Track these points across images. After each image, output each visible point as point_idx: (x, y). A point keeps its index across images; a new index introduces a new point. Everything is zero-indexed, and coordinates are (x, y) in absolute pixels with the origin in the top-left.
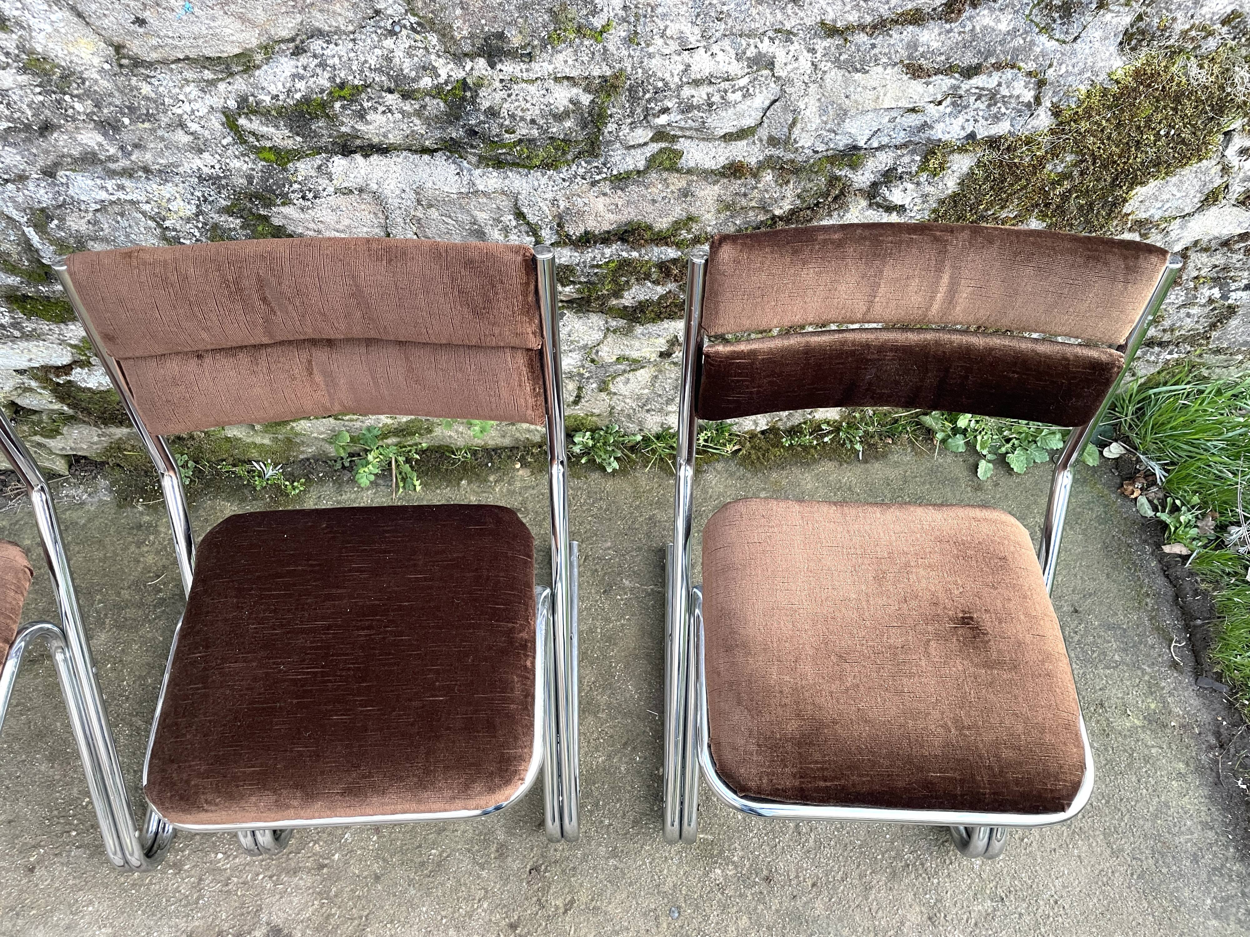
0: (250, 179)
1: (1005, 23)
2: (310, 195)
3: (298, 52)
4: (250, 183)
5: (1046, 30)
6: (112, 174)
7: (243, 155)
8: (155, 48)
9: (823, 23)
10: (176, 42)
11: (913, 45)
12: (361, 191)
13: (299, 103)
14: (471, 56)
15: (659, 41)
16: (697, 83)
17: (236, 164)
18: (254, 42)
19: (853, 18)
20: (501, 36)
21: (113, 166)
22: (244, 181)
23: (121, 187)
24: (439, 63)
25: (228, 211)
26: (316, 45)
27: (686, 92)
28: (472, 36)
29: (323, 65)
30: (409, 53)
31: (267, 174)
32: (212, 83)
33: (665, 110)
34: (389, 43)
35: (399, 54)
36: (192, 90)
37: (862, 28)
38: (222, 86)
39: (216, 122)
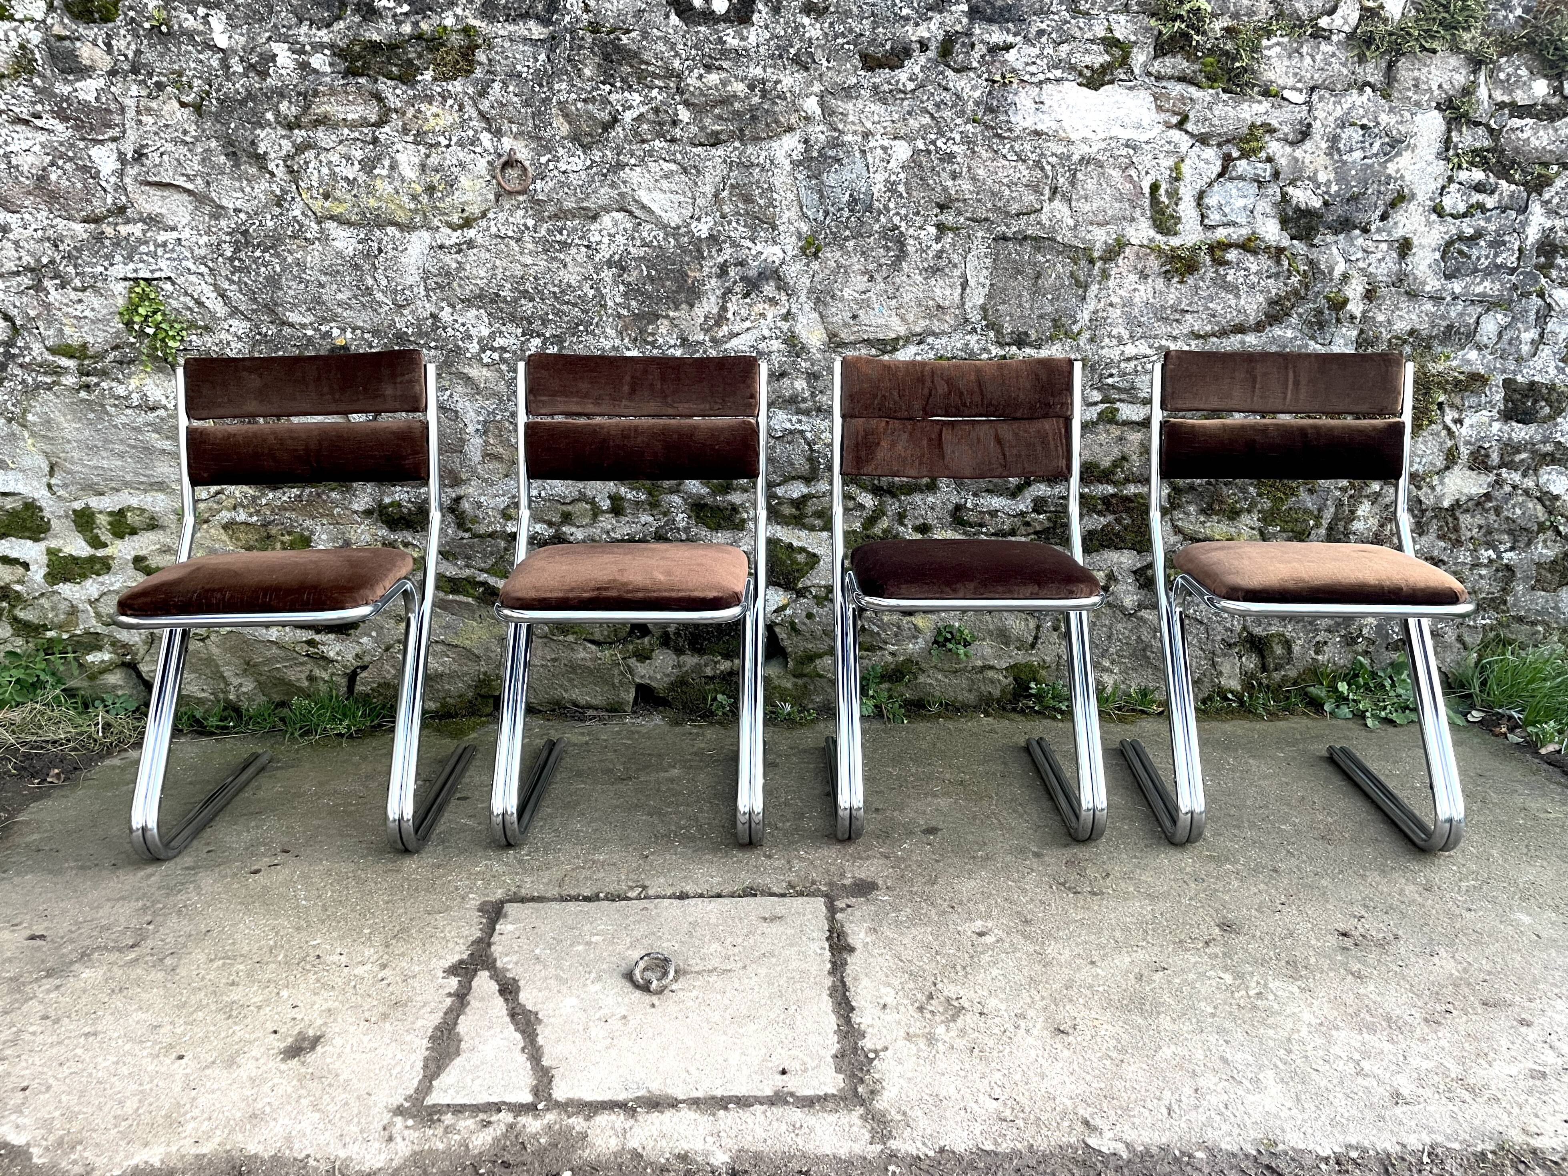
1: (1289, 334)
3: (920, 343)
5: (1313, 338)
6: (799, 412)
8: (854, 333)
9: (1192, 332)
10: (868, 328)
11: (1243, 342)
14: (1009, 344)
15: (1107, 340)
16: (1129, 360)
18: (902, 334)
19: (1208, 328)
20: (1026, 334)
21: (802, 405)
23: (800, 421)
24: (992, 348)
26: (930, 340)
27: (1123, 365)
28: (1013, 332)
29: (932, 349)
30: (978, 342)
33: (1111, 375)
34: (968, 337)
35: (973, 342)
37: (1214, 335)
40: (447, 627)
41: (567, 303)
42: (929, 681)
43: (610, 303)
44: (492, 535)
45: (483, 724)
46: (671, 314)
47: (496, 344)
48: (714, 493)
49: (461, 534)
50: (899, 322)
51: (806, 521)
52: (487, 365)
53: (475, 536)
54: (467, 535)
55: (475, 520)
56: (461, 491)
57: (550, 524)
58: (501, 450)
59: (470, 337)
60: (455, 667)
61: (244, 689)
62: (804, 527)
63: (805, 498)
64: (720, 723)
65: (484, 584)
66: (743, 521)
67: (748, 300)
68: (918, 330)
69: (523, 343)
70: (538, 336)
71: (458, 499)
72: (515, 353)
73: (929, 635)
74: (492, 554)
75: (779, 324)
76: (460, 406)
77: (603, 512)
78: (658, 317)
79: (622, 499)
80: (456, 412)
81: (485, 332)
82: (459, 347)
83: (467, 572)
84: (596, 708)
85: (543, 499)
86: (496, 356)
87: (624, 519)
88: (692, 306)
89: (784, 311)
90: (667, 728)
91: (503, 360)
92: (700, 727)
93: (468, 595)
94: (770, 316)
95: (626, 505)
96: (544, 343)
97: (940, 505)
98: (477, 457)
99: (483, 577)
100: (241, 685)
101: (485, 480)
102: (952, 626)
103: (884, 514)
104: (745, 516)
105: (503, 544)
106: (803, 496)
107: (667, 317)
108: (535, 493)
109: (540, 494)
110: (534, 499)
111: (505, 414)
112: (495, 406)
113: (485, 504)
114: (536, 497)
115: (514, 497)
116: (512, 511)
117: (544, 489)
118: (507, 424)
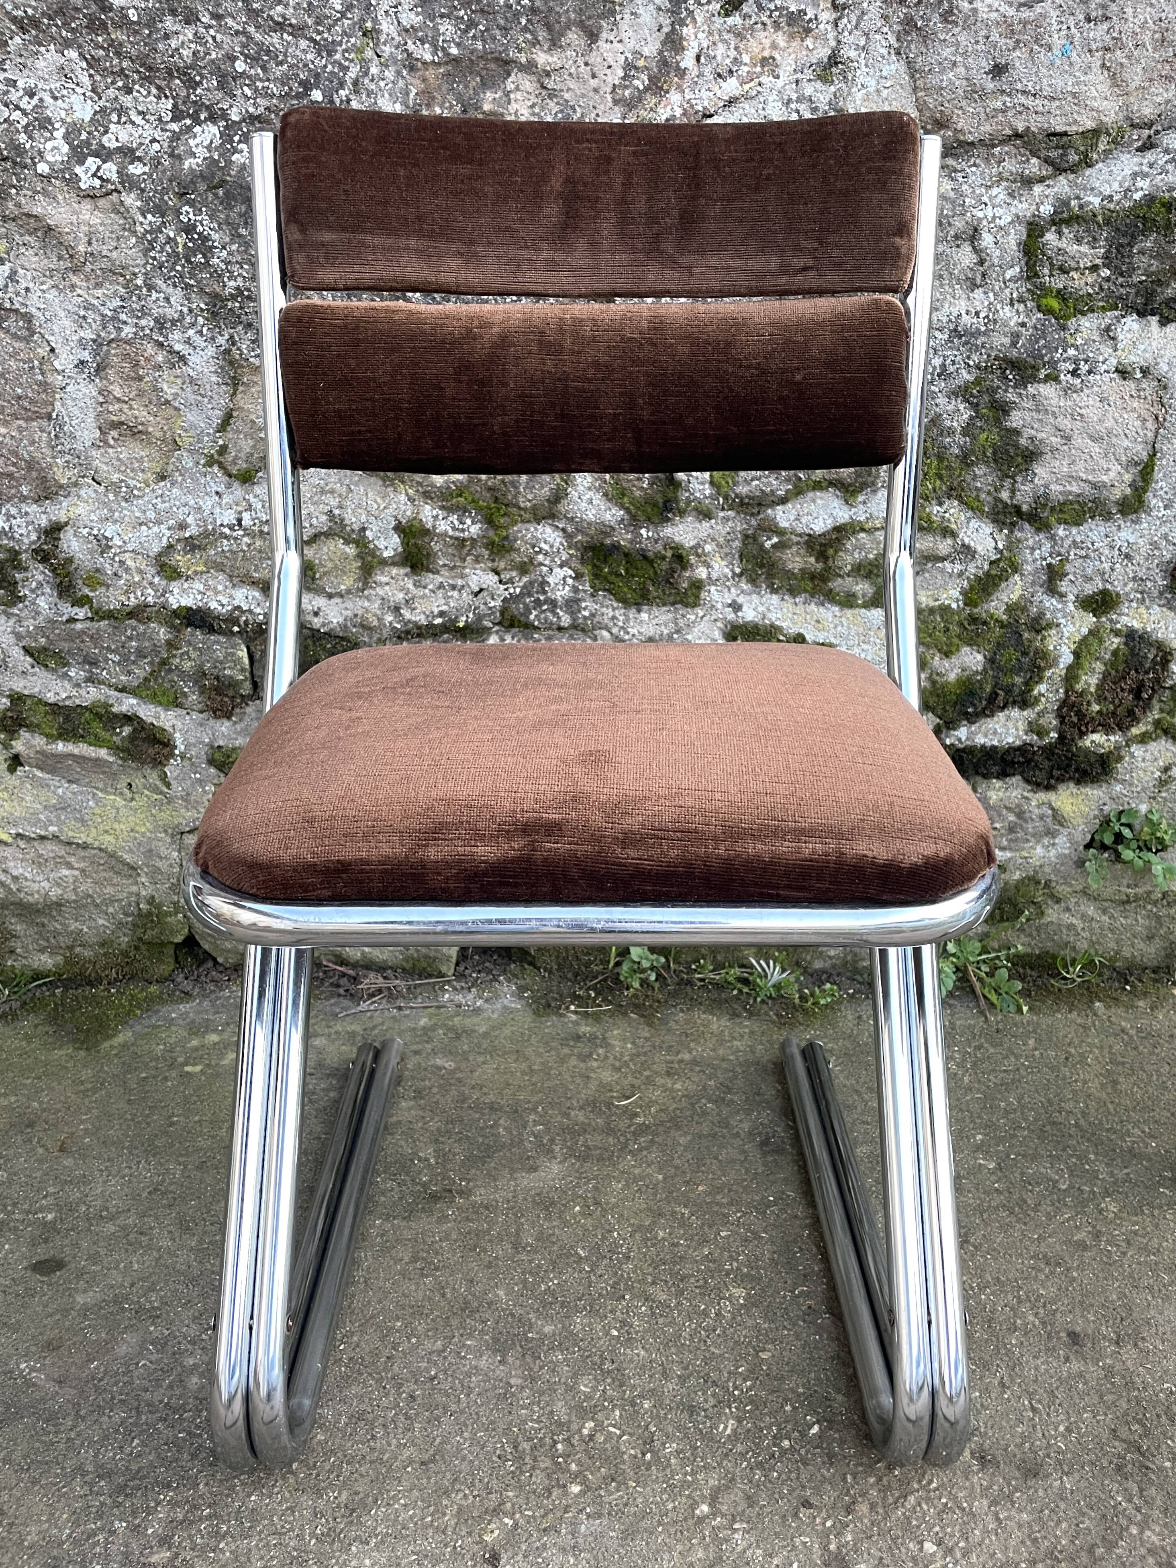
0: (1016, 336)
2: (1084, 368)
3: (1148, 146)
4: (1014, 344)
7: (1021, 300)
10: (1029, 102)
12: (1145, 371)
13: (1138, 205)
17: (1006, 312)
18: (1108, 120)
22: (1007, 341)
25: (963, 393)
26: (1172, 138)
31: (1040, 332)
32: (1028, 182)
36: (999, 192)
38: (1038, 189)
39: (1013, 240)
40: (63, 807)
41: (280, 26)
42: (1067, 918)
43: (387, 27)
44: (138, 613)
45: (151, 1003)
46: (542, 58)
47: (109, 142)
48: (634, 521)
49: (68, 610)
50: (1105, 88)
51: (836, 584)
52: (91, 196)
53: (99, 614)
54: (81, 613)
55: (95, 579)
56: (59, 511)
58: (143, 414)
59: (45, 124)
60: (86, 887)
62: (830, 597)
63: (841, 532)
64: (637, 1007)
65: (128, 719)
66: (698, 586)
67: (735, 20)
68: (1148, 111)
69: (176, 137)
70: (212, 118)
71: (54, 531)
72: (156, 162)
73: (1081, 832)
74: (141, 654)
75: (808, 90)
76: (34, 304)
77: (384, 562)
78: (506, 65)
79: (426, 532)
80: (28, 318)
81: (84, 111)
82: (19, 149)
83: (91, 695)
84: (381, 968)
85: (248, 532)
86: (110, 170)
87: (432, 580)
88: (593, 36)
89: (823, 53)
90: (527, 1019)
91: (128, 182)
92: (597, 1018)
93: (98, 742)
94: (787, 65)
95: (436, 546)
96: (226, 136)
97: (1145, 549)
98: (88, 433)
99: (128, 704)
101: (115, 487)
102: (1132, 812)
103: (1016, 568)
104: (702, 573)
105: (163, 634)
106: (838, 529)
107: (530, 67)
108: (229, 517)
109: (240, 521)
110: (227, 531)
111: (143, 322)
112: (117, 303)
113: (117, 542)
114: (231, 528)
115: (183, 526)
116: (180, 559)
117: (250, 508)
118: (150, 349)
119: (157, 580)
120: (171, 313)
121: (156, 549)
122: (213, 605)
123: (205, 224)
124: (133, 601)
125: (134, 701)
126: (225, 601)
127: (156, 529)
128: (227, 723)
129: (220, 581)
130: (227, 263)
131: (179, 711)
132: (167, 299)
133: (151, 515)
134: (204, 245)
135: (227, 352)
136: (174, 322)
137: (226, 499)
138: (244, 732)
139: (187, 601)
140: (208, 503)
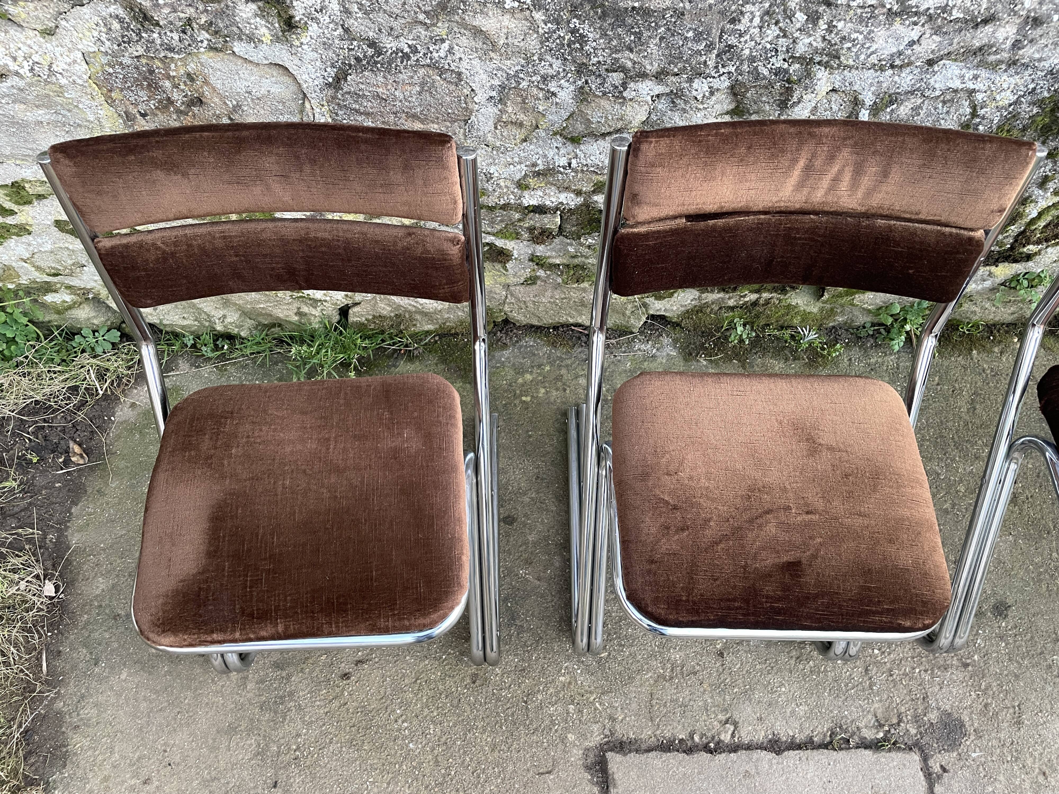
44: (505, 207)
57: (578, 193)
61: (229, 320)
65: (489, 245)
74: (501, 221)
76: (464, 67)
80: (459, 74)
85: (574, 170)
90: (679, 360)
92: (717, 363)
98: (487, 127)
99: (490, 239)
100: (224, 317)
101: (496, 148)
105: (517, 215)
108: (563, 161)
109: (570, 164)
110: (562, 169)
111: (534, 78)
112: (520, 68)
113: (496, 174)
114: (564, 168)
115: (534, 165)
116: (532, 182)
117: (576, 157)
118: (535, 91)
119: (516, 190)
120: (551, 72)
121: (518, 176)
122: (548, 203)
123: (585, 29)
124: (502, 202)
125: (493, 238)
126: (554, 200)
127: (518, 167)
128: (543, 246)
129: (552, 191)
130: (595, 49)
131: (517, 241)
132: (551, 65)
133: (516, 159)
134: (582, 39)
135: (582, 88)
136: (552, 77)
137: (562, 151)
138: (552, 250)
139: (534, 202)
140: (551, 153)
